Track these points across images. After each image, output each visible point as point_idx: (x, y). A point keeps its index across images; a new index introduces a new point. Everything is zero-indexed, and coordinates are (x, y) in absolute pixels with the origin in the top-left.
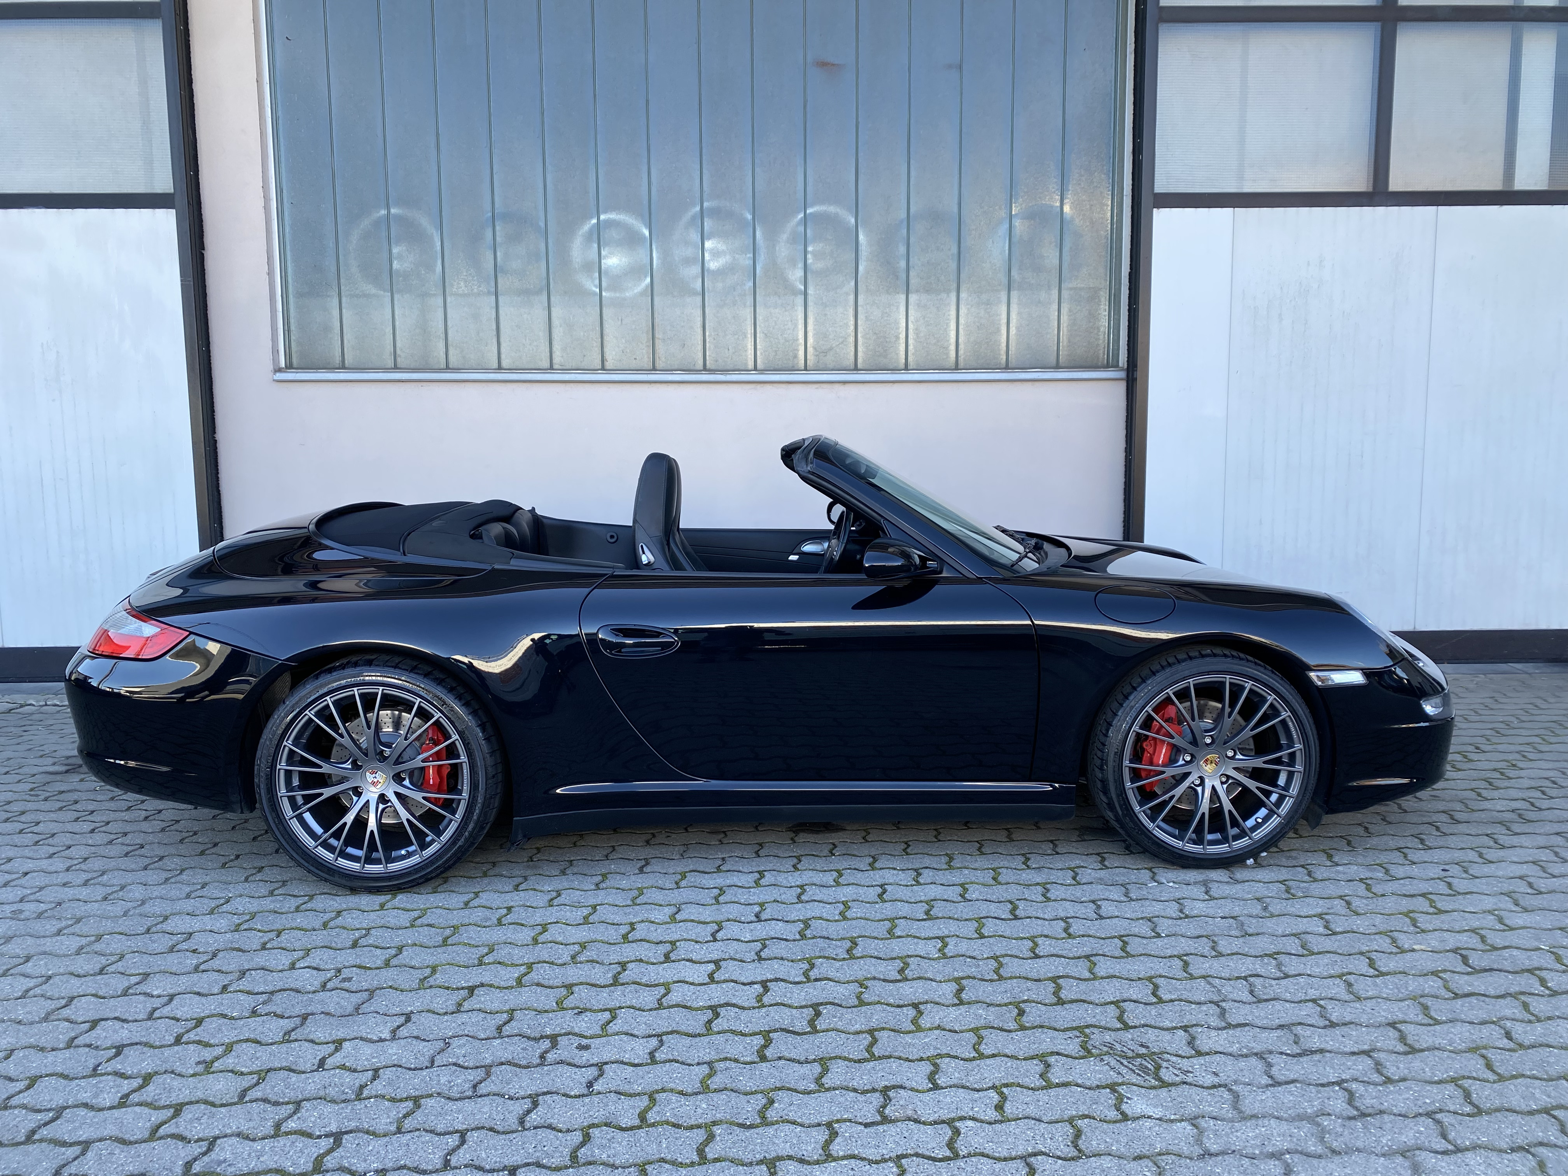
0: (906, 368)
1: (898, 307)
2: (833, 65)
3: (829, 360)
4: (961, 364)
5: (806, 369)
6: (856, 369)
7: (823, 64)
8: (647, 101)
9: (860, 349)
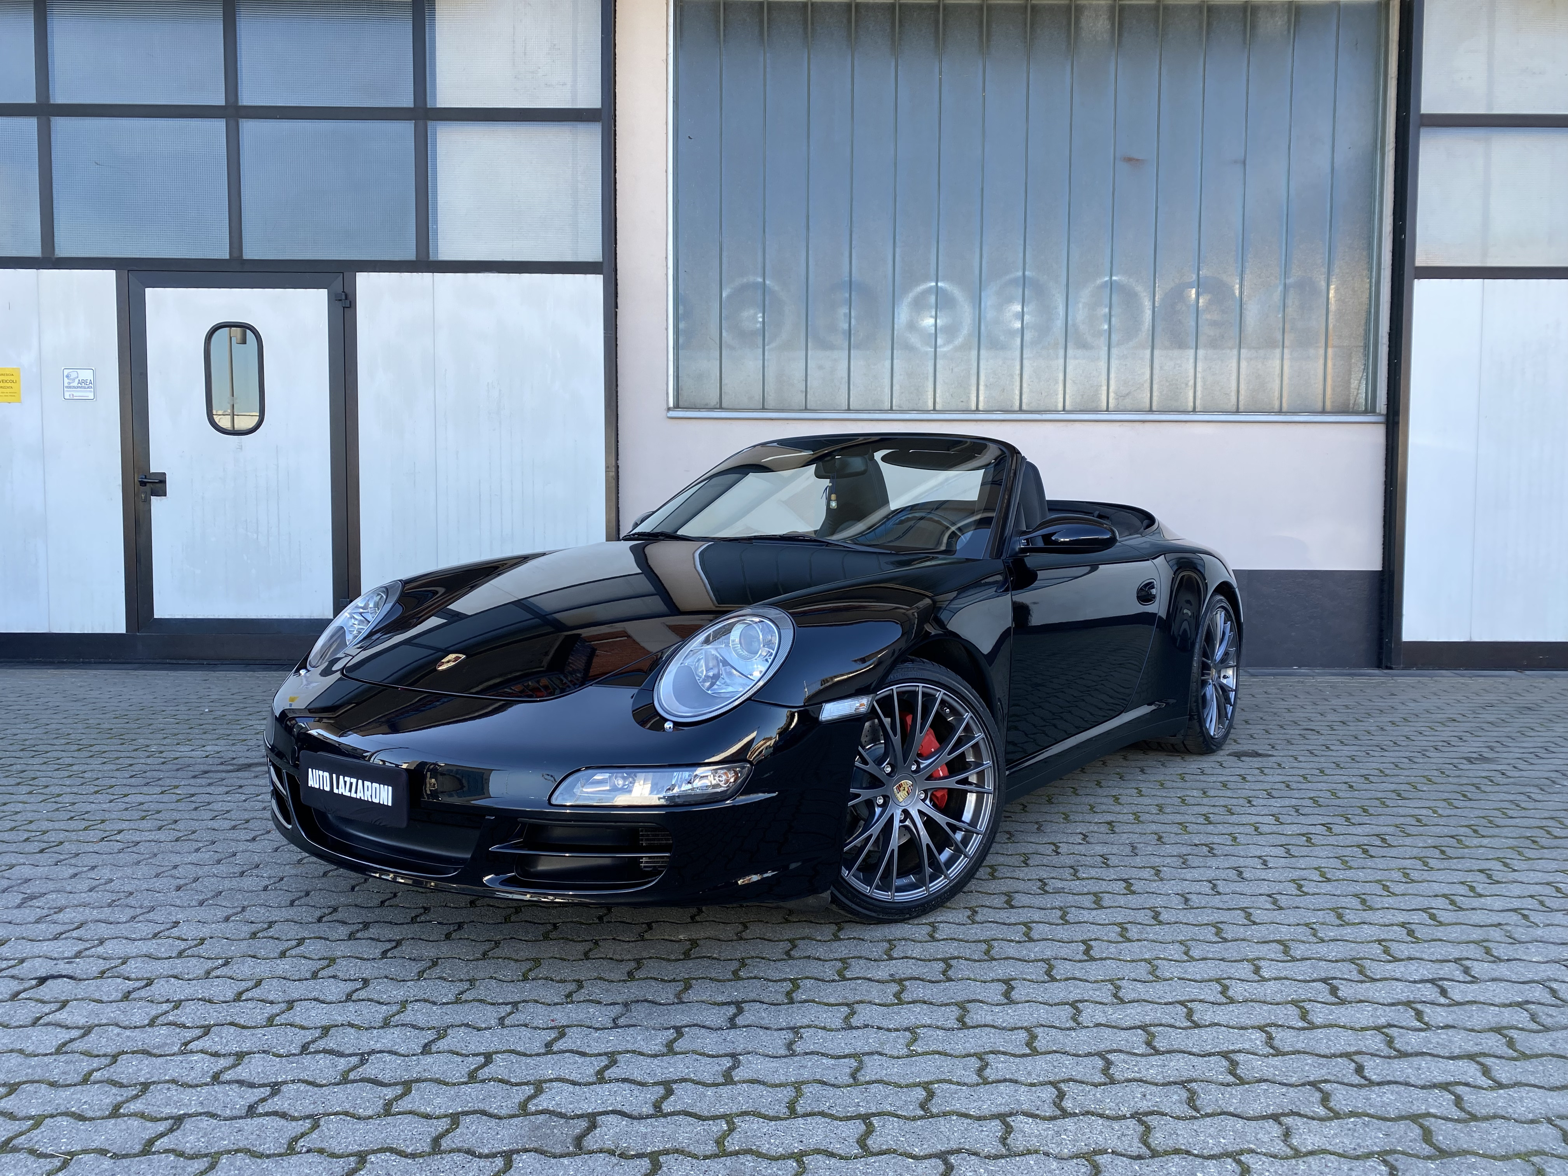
0: (1194, 411)
1: (1188, 359)
2: (1137, 160)
3: (1128, 402)
4: (1241, 408)
5: (1107, 410)
6: (1151, 411)
7: (1129, 160)
8: (982, 189)
9: (1155, 394)
